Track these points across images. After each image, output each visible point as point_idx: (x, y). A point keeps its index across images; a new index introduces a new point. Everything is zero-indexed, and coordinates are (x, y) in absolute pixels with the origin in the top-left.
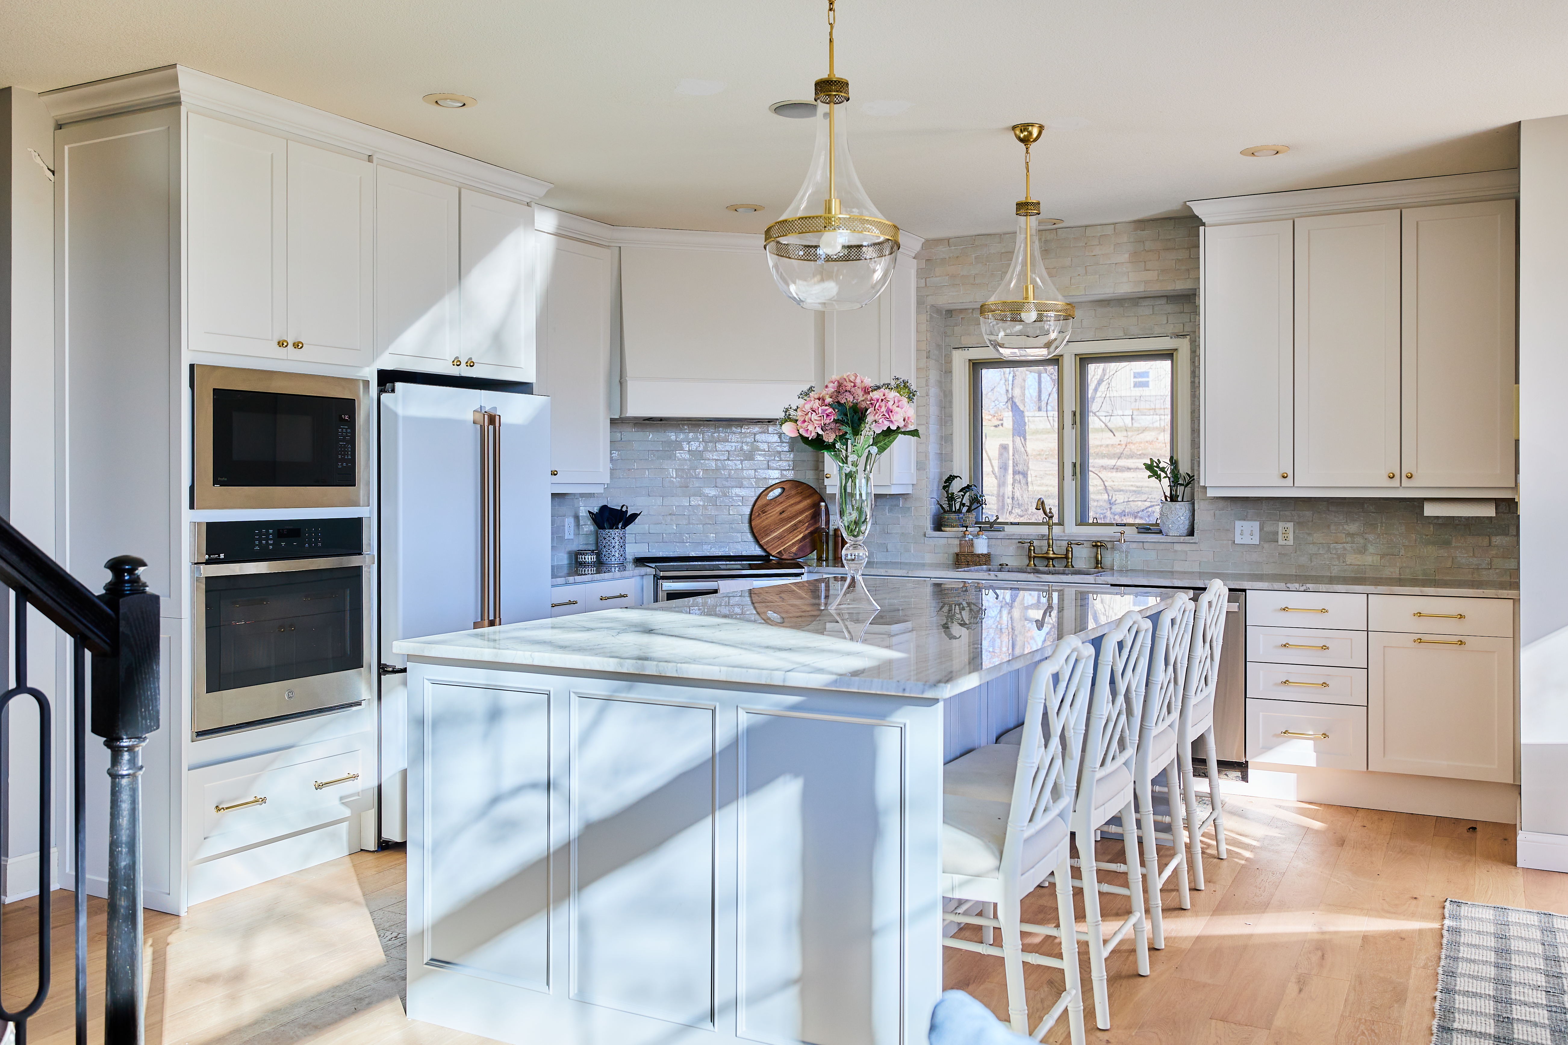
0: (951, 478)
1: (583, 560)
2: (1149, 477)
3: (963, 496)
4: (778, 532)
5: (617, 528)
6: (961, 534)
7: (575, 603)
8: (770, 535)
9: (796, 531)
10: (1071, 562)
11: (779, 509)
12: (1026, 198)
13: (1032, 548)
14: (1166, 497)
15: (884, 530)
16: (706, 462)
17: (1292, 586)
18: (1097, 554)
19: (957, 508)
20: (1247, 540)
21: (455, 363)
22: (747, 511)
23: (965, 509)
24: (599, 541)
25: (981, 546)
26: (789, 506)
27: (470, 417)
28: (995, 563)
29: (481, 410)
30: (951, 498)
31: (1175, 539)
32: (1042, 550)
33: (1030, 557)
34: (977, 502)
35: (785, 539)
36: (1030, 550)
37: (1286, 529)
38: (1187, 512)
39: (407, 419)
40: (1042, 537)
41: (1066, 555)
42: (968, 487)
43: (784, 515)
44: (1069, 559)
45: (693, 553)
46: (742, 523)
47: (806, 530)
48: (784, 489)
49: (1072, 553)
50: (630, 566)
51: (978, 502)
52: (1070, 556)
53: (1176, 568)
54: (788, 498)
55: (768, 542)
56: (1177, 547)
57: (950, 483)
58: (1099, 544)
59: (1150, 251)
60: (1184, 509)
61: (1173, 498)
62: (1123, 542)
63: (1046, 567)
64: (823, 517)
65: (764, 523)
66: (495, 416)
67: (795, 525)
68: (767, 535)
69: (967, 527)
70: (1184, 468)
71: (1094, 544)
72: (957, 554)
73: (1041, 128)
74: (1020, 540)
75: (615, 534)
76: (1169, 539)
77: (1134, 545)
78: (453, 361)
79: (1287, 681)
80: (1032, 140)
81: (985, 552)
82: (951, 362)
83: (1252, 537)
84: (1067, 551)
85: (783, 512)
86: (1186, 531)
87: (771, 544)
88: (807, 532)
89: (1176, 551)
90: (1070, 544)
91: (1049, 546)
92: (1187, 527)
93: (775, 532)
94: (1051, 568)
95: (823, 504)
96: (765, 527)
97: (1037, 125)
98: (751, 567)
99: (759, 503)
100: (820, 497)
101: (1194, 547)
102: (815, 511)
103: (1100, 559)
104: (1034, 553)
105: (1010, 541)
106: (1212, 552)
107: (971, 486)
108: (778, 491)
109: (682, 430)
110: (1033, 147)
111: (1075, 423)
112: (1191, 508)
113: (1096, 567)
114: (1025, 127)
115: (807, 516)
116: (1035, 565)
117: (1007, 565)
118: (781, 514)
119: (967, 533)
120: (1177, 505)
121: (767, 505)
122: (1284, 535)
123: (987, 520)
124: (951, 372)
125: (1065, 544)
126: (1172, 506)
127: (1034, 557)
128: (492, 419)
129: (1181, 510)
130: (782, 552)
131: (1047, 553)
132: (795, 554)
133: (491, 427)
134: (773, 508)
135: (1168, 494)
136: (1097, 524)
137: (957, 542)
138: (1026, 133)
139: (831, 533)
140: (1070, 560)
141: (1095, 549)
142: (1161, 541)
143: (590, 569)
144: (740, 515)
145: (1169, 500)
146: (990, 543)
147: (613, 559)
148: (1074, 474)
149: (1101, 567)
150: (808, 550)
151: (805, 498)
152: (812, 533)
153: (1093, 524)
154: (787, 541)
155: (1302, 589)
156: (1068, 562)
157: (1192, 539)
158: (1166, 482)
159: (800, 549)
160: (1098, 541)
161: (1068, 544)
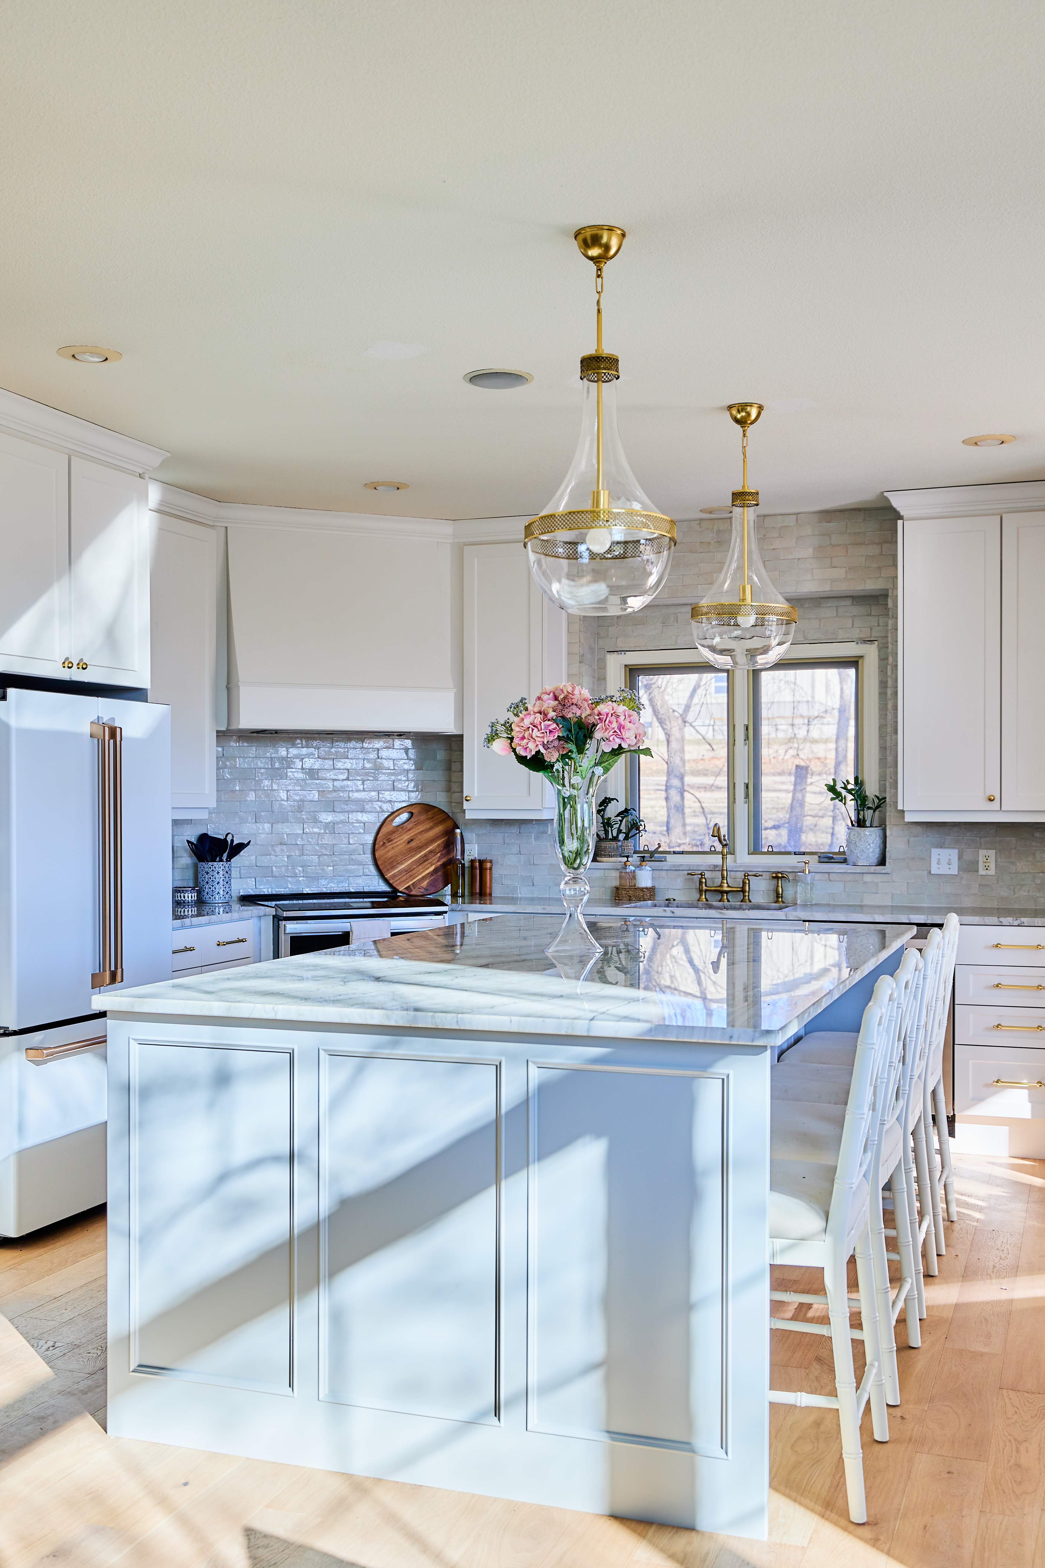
0: (606, 801)
1: (183, 898)
2: (832, 799)
3: (621, 821)
4: (406, 864)
5: (221, 860)
6: (619, 866)
7: (191, 949)
8: (396, 868)
9: (427, 863)
10: (748, 896)
11: (406, 837)
12: (743, 487)
13: (704, 880)
14: (852, 822)
15: (529, 860)
16: (323, 782)
17: (1005, 920)
18: (778, 886)
19: (615, 835)
20: (944, 870)
21: (66, 665)
22: (370, 839)
23: (622, 837)
24: (200, 876)
25: (645, 878)
26: (419, 833)
27: (86, 729)
28: (661, 898)
29: (98, 721)
30: (607, 824)
31: (865, 870)
32: (713, 882)
33: (701, 891)
34: (635, 827)
35: (414, 872)
36: (701, 882)
37: (987, 857)
38: (877, 838)
39: (21, 732)
40: (714, 868)
41: (742, 888)
42: (626, 811)
43: (413, 844)
44: (745, 892)
45: (307, 890)
46: (364, 854)
47: (438, 861)
48: (412, 814)
49: (749, 886)
50: (236, 906)
51: (638, 828)
52: (747, 889)
53: (867, 902)
54: (418, 823)
55: (394, 876)
56: (868, 878)
57: (606, 807)
58: (780, 875)
59: (838, 545)
60: (874, 835)
61: (860, 823)
62: (807, 872)
63: (720, 901)
64: (459, 847)
65: (390, 854)
66: (116, 727)
67: (425, 855)
68: (393, 868)
69: (628, 857)
70: (871, 790)
71: (774, 875)
72: (617, 888)
73: (761, 408)
74: (690, 872)
75: (218, 867)
76: (858, 870)
77: (818, 876)
78: (64, 663)
79: (999, 1025)
80: (749, 422)
81: (649, 884)
82: (605, 668)
83: (949, 866)
84: (744, 883)
85: (412, 840)
86: (876, 860)
87: (398, 878)
88: (439, 863)
89: (866, 883)
90: (746, 875)
91: (723, 878)
92: (877, 855)
93: (403, 864)
94: (726, 903)
95: (458, 831)
96: (391, 858)
97: (757, 406)
98: (374, 905)
99: (384, 830)
100: (453, 823)
101: (885, 878)
102: (448, 838)
103: (781, 892)
104: (706, 886)
105: (677, 872)
106: (906, 884)
107: (630, 810)
108: (405, 816)
109: (294, 745)
110: (751, 430)
111: (747, 738)
112: (881, 834)
113: (777, 902)
114: (743, 407)
115: (439, 845)
116: (707, 900)
117: (674, 900)
118: (409, 842)
119: (628, 863)
120: (867, 831)
121: (393, 832)
122: (985, 864)
123: (646, 848)
124: (605, 679)
125: (741, 875)
126: (861, 832)
127: (706, 891)
128: (113, 732)
129: (870, 837)
130: (411, 887)
131: (721, 886)
132: (426, 889)
133: (112, 741)
134: (400, 836)
135: (853, 819)
136: (772, 853)
137: (616, 874)
138: (743, 414)
139: (467, 865)
140: (747, 894)
141: (774, 882)
142: (849, 871)
143: (190, 910)
144: (362, 844)
145: (856, 825)
146: (654, 876)
147: (217, 897)
148: (747, 796)
149: (782, 901)
150: (441, 885)
151: (436, 825)
152: (444, 865)
153: (768, 853)
154: (416, 875)
155: (1016, 923)
156: (744, 896)
157: (884, 869)
158: (851, 804)
159: (429, 884)
160: (779, 872)
161: (745, 876)
